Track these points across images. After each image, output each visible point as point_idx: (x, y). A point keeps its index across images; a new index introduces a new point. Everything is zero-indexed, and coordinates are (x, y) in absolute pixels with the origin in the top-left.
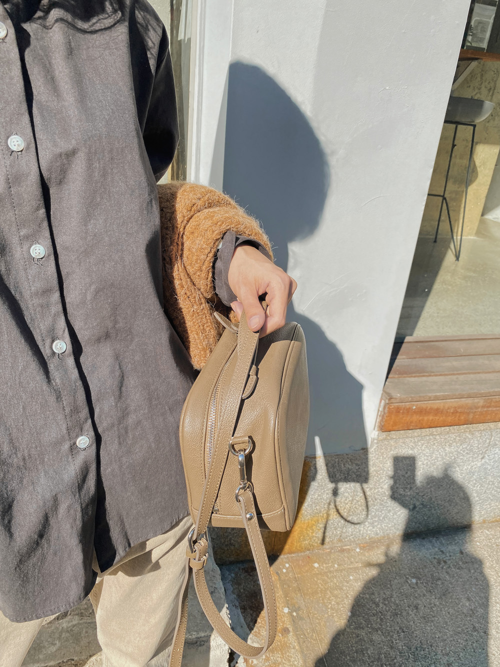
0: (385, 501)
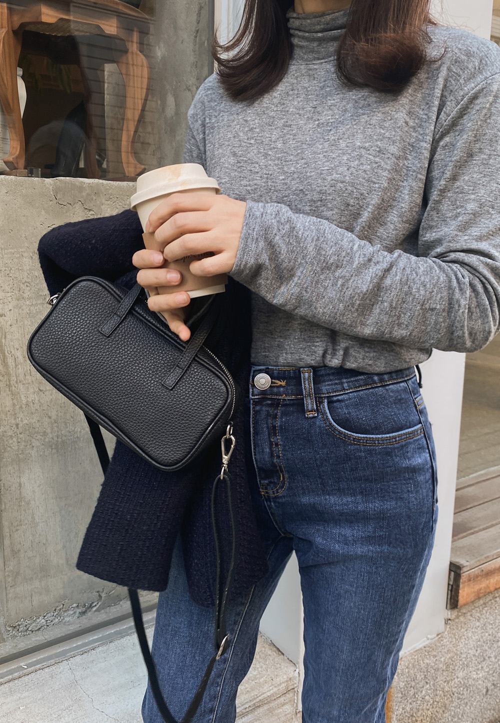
0: (461, 693)
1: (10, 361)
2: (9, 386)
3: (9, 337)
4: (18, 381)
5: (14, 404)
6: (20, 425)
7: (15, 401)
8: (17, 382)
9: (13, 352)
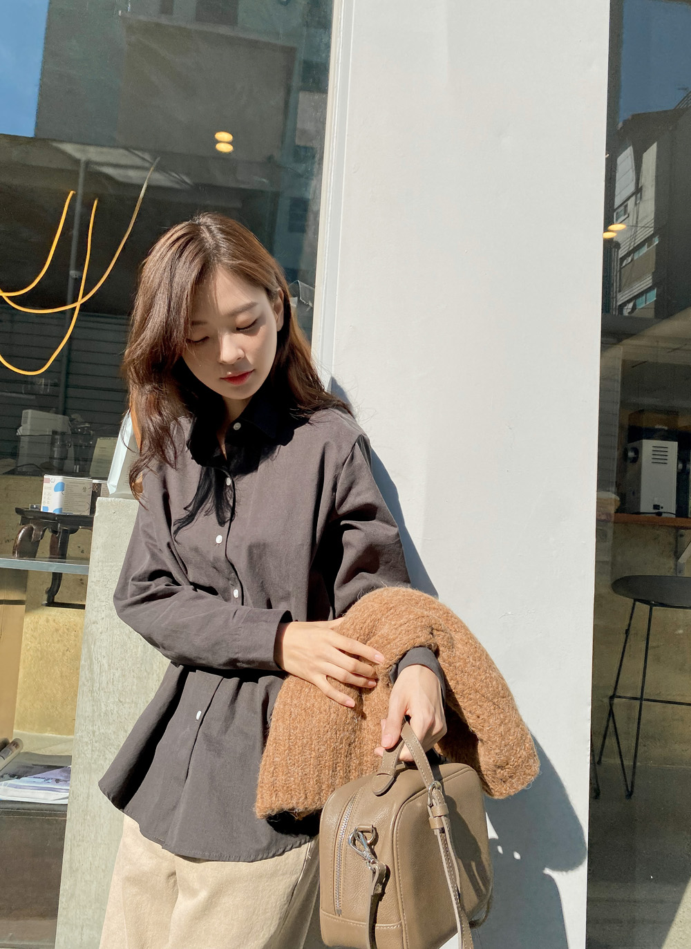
1: (96, 668)
2: (92, 692)
3: (98, 644)
5: (94, 710)
6: (97, 733)
7: (95, 708)
8: (99, 689)
9: (99, 659)
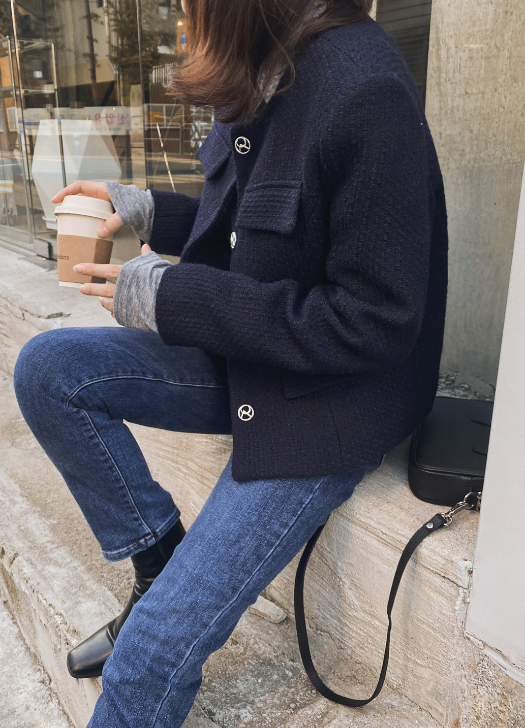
4: (447, 79)
